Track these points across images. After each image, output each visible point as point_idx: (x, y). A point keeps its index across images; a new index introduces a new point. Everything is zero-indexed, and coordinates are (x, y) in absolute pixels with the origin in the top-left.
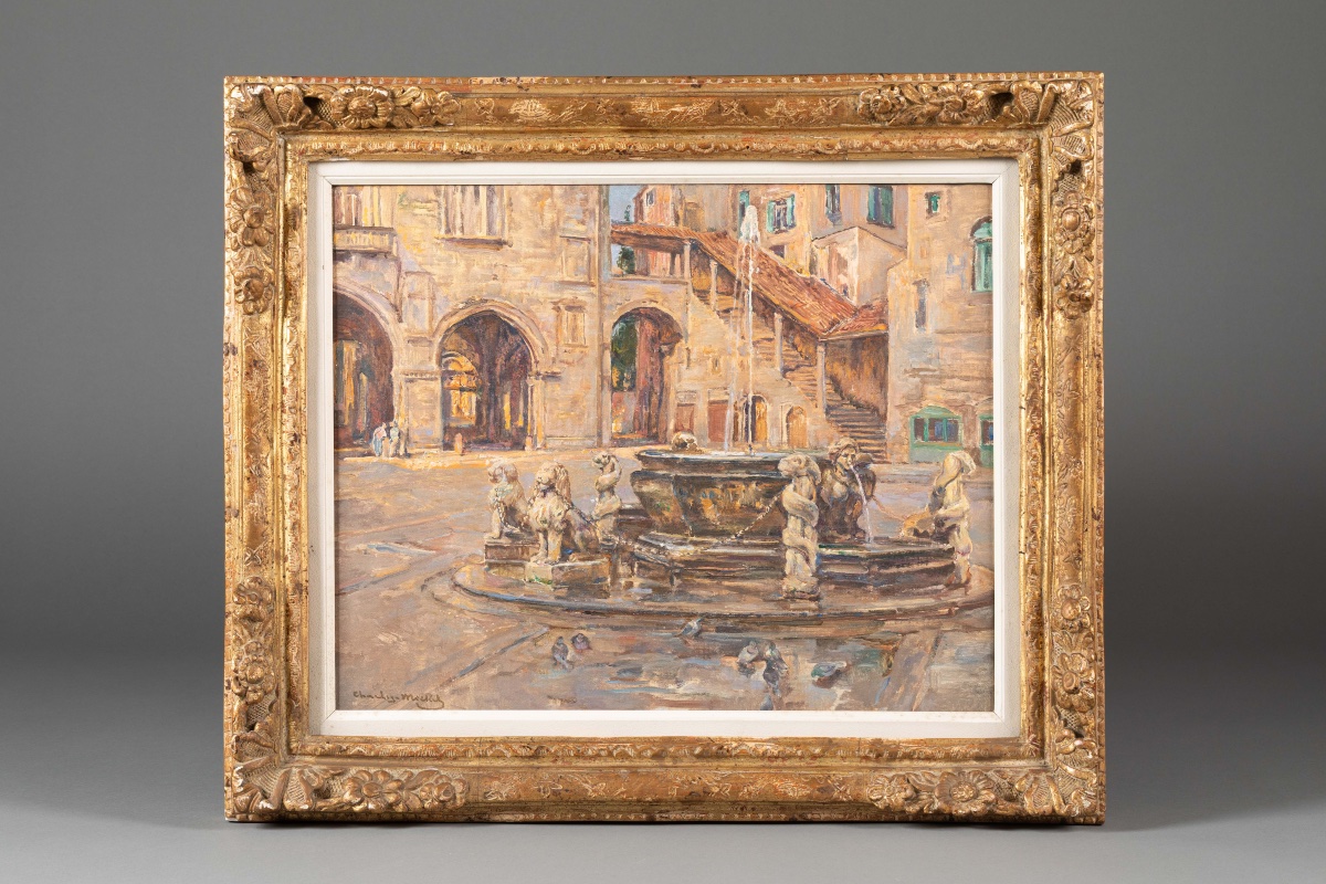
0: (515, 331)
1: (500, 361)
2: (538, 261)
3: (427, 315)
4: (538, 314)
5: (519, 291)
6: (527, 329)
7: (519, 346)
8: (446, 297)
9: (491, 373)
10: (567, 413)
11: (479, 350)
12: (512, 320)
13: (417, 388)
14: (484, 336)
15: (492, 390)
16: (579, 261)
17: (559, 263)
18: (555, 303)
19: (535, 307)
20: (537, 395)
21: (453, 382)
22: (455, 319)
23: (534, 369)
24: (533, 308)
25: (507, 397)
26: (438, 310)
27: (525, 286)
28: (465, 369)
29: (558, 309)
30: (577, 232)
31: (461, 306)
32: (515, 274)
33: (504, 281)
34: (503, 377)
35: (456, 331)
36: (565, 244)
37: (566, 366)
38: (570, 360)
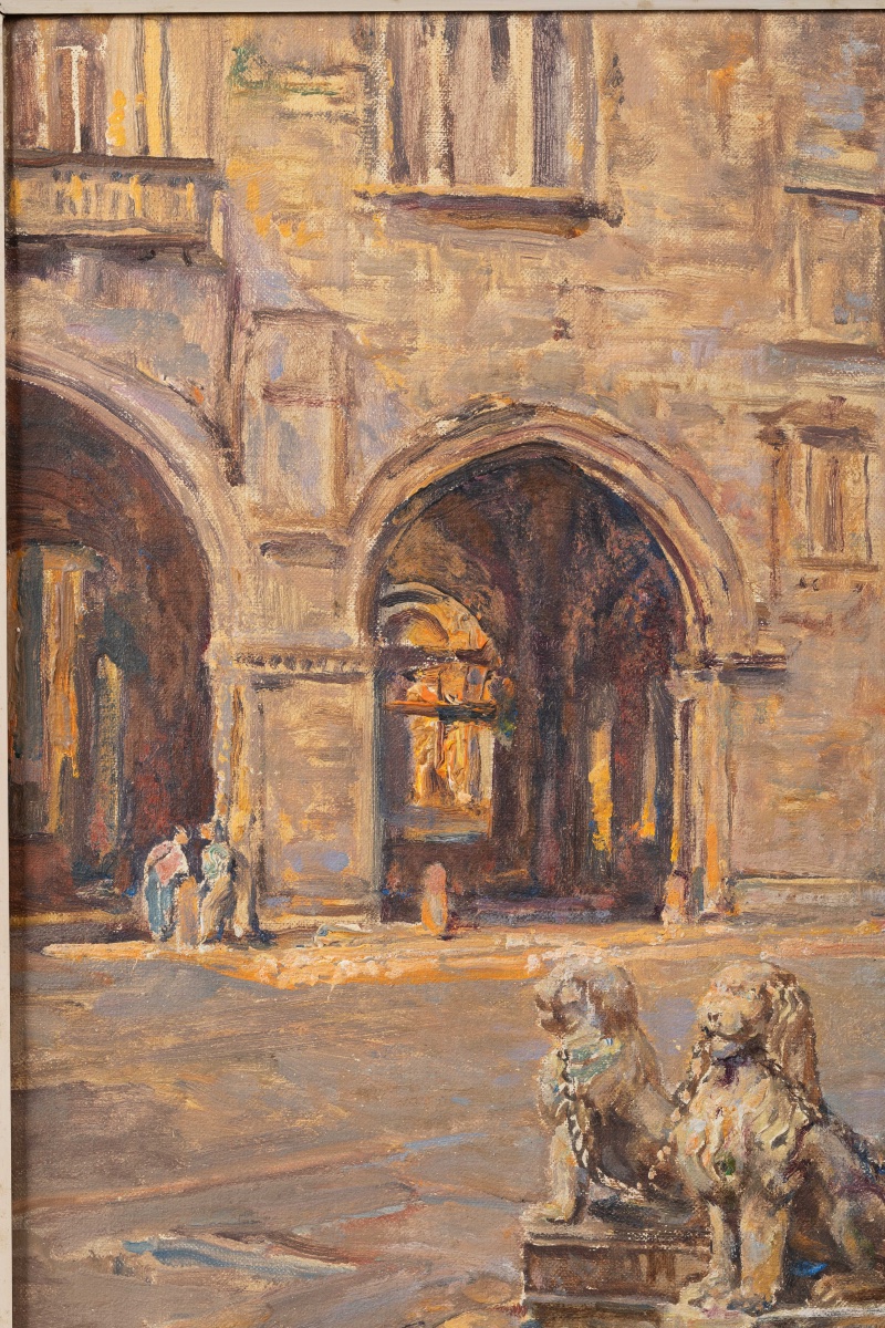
0: (629, 513)
1: (578, 616)
2: (707, 273)
3: (327, 457)
4: (708, 457)
5: (644, 376)
6: (671, 507)
7: (642, 564)
8: (392, 397)
9: (546, 657)
10: (808, 795)
11: (505, 581)
12: (619, 478)
13: (290, 711)
14: (521, 533)
15: (550, 715)
16: (854, 277)
17: (781, 281)
18: (766, 418)
19: (698, 429)
20: (704, 732)
21: (415, 689)
22: (423, 473)
23: (695, 646)
24: (692, 433)
25: (601, 741)
26: (365, 442)
27: (663, 361)
28: (457, 642)
29: (776, 439)
30: (845, 172)
31: (444, 426)
32: (628, 319)
33: (592, 341)
34: (586, 671)
35: (426, 514)
36: (802, 212)
37: (803, 633)
38: (819, 614)
